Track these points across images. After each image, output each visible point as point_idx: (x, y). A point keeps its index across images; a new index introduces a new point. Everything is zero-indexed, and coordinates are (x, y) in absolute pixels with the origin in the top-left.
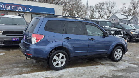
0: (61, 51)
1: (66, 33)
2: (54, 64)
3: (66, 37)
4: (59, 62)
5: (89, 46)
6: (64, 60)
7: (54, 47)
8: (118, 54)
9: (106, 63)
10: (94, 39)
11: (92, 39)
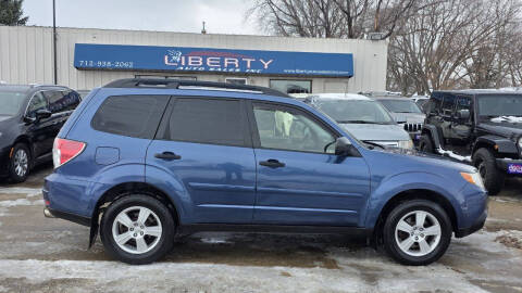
0: (144, 199)
1: (167, 137)
2: (120, 240)
3: (161, 152)
4: (135, 235)
5: (259, 188)
6: (157, 231)
7: (114, 183)
8: (419, 233)
9: (352, 265)
10: (281, 161)
11: (273, 164)
